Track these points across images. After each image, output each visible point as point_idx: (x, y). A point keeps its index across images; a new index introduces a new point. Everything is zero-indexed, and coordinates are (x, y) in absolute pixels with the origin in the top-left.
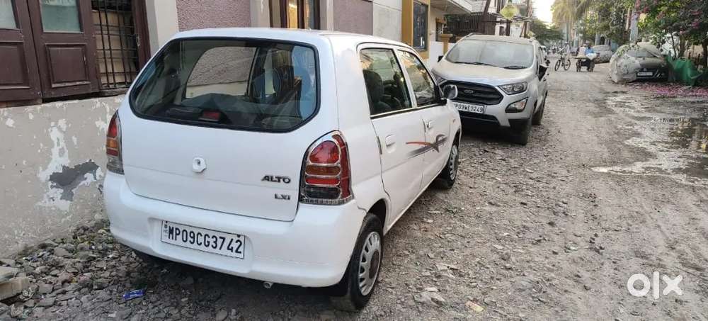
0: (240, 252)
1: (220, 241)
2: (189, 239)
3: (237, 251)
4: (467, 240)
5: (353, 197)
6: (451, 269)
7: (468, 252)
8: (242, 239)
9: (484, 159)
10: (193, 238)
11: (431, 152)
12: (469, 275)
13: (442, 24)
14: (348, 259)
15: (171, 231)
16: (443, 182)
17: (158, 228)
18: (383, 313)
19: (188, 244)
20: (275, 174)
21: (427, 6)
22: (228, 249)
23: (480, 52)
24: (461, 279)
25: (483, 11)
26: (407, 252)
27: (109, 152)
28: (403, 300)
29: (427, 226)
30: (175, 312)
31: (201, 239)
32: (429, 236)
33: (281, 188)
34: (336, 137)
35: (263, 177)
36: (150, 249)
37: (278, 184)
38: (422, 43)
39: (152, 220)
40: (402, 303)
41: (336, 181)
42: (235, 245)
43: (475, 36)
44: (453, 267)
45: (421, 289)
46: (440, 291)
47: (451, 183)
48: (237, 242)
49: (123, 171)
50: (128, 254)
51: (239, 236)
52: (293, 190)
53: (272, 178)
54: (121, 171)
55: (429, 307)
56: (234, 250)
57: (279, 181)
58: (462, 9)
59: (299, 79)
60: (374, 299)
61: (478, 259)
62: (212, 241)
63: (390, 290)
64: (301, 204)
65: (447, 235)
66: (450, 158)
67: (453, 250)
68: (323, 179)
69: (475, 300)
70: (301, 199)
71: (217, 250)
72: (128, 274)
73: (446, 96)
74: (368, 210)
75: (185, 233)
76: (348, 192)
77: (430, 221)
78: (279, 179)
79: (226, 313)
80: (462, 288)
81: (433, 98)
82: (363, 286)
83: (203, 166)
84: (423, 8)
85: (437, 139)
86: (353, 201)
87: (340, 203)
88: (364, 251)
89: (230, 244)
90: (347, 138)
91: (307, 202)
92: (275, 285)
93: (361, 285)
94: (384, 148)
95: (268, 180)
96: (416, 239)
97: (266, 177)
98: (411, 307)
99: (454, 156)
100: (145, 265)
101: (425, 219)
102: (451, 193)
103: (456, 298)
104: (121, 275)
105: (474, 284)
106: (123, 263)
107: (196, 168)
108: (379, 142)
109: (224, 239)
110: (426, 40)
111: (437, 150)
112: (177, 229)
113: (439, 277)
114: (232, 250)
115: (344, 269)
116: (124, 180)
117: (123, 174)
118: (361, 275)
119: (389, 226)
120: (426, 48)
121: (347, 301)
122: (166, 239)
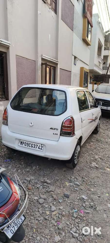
0: (42, 149)
1: (36, 146)
2: (27, 145)
3: (41, 149)
4: (104, 150)
5: (75, 135)
6: (100, 158)
7: (104, 153)
8: (43, 145)
9: (107, 124)
10: (28, 145)
11: (94, 122)
12: (105, 160)
13: (92, 78)
14: (73, 153)
15: (21, 143)
16: (96, 131)
17: (17, 142)
18: (80, 169)
19: (26, 146)
20: (54, 127)
21: (88, 73)
22: (38, 148)
23: (106, 89)
24: (103, 161)
25: (106, 73)
26: (86, 152)
27: (3, 119)
28: (86, 166)
29: (91, 145)
30: (21, 166)
31: (30, 145)
32: (92, 148)
33: (55, 132)
34: (71, 117)
35: (50, 128)
36: (15, 147)
37: (54, 130)
38: (86, 85)
39: (16, 139)
40: (86, 167)
41: (71, 130)
42: (40, 147)
43: (105, 84)
44: (100, 157)
45: (91, 163)
46: (97, 164)
47: (98, 132)
48: (41, 146)
49: (8, 125)
50: (3, 149)
51: (42, 145)
52: (59, 132)
53: (53, 128)
54: (7, 125)
55: (94, 168)
56: (40, 148)
57: (55, 130)
58: (99, 73)
59: (54, 98)
60: (78, 165)
61: (107, 155)
62: (34, 146)
63: (82, 163)
64: (61, 136)
65: (97, 148)
66: (98, 124)
67: (100, 152)
68: (66, 129)
69: (107, 167)
70: (61, 135)
71: (35, 149)
72: (5, 155)
73: (98, 105)
74: (78, 139)
75: (26, 143)
76: (74, 133)
77: (92, 143)
78: (55, 129)
79: (35, 167)
80: (103, 164)
81: (94, 105)
82: (75, 161)
83: (33, 124)
84: (87, 73)
85: (95, 118)
86: (75, 136)
87: (72, 136)
88: (76, 151)
89: (39, 147)
90: (74, 118)
91: (63, 136)
92: (52, 159)
93: (75, 160)
94: (83, 120)
95: (52, 129)
96: (88, 149)
97: (51, 128)
98: (89, 168)
99: (99, 123)
100: (9, 152)
101: (90, 143)
102: (98, 135)
103: (101, 166)
104: (3, 155)
105: (107, 163)
106: (2, 152)
107: (30, 125)
108: (82, 119)
109: (37, 145)
110: (87, 84)
111: (95, 121)
112: (23, 142)
113: (96, 160)
114: (39, 148)
115: (72, 155)
116: (8, 127)
117: (8, 126)
118: (75, 158)
119: (82, 144)
120: (87, 86)
121: (71, 165)
122: (19, 145)
